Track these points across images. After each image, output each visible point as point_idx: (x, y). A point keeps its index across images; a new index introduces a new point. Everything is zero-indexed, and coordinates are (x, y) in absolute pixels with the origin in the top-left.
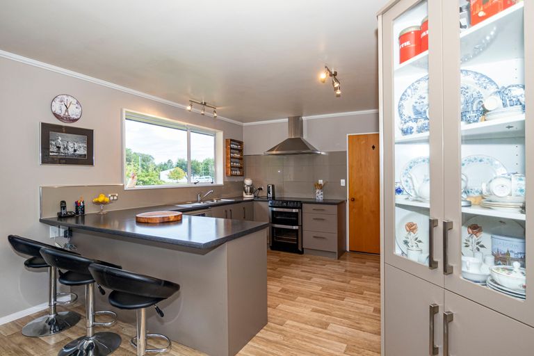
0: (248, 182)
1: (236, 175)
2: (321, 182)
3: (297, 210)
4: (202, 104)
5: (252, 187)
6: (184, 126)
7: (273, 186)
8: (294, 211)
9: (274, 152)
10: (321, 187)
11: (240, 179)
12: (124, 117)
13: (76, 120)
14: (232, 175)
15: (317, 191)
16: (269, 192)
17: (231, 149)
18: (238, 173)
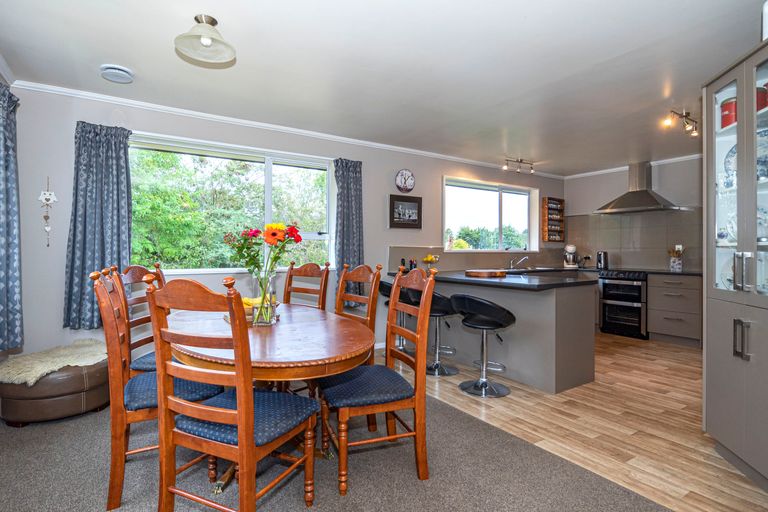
0: (570, 249)
1: (555, 241)
2: (679, 247)
3: (640, 283)
4: (517, 161)
5: (575, 255)
6: (496, 187)
7: (605, 254)
8: (635, 283)
9: (608, 211)
10: (678, 254)
11: (559, 246)
12: (445, 182)
13: (410, 190)
14: (549, 241)
15: (673, 259)
16: (600, 261)
17: (549, 209)
18: (558, 238)
